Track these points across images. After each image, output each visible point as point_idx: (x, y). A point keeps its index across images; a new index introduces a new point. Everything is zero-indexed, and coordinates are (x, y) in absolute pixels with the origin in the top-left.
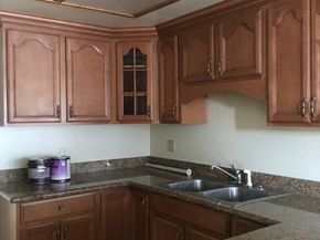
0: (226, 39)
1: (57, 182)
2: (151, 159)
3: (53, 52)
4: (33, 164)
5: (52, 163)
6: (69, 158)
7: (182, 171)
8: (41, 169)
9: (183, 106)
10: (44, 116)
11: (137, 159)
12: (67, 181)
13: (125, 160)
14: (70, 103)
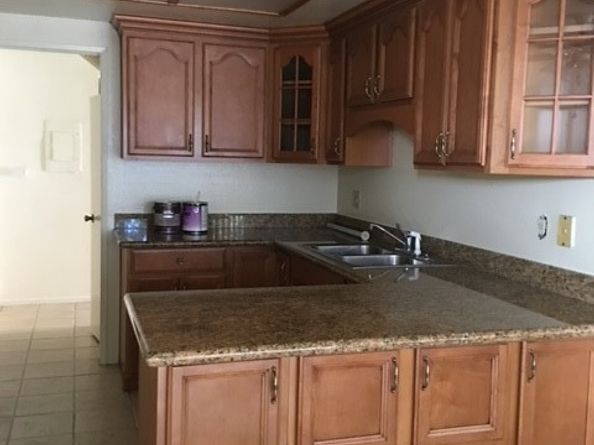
0: (386, 45)
1: (191, 233)
2: (336, 219)
3: (186, 64)
4: (159, 207)
5: (183, 209)
6: (205, 204)
7: (357, 233)
8: (168, 215)
9: (347, 139)
10: (171, 148)
11: (314, 216)
12: (202, 233)
13: (295, 216)
14: (207, 133)
